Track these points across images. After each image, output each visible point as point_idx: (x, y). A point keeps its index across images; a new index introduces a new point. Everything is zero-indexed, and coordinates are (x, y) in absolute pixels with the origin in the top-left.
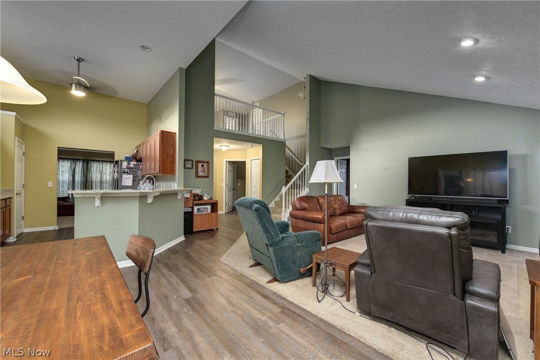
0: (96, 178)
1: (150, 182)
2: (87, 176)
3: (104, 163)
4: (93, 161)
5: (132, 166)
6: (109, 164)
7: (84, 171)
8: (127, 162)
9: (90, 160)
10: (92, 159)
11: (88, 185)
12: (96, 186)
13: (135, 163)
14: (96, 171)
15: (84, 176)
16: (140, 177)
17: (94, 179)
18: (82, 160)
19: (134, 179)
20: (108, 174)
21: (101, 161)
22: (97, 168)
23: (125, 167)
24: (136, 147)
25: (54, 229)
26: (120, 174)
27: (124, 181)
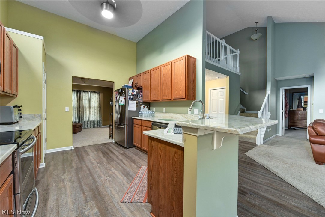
0: (86, 104)
1: (147, 107)
2: (80, 103)
3: (91, 93)
4: (84, 91)
5: (135, 93)
6: (94, 94)
7: (78, 99)
8: (132, 90)
9: (82, 91)
10: (83, 90)
11: (80, 109)
12: (86, 110)
13: (137, 91)
14: (86, 99)
15: (78, 103)
16: (141, 103)
17: (85, 105)
18: (76, 90)
19: (137, 105)
20: (94, 102)
21: (90, 91)
22: (86, 97)
23: (131, 94)
24: (129, 78)
25: (71, 149)
26: (127, 100)
27: (130, 106)
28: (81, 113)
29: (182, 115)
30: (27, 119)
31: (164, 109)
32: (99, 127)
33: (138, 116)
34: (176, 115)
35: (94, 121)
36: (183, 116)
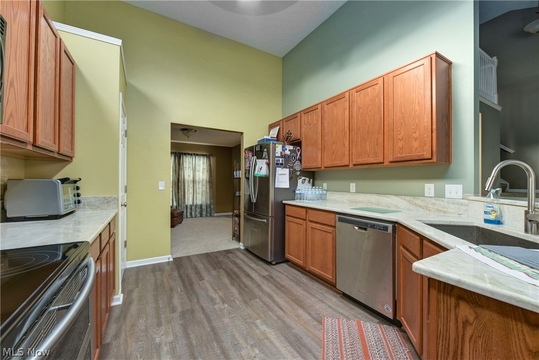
0: (189, 176)
1: (309, 181)
2: (179, 174)
3: (197, 156)
4: (185, 154)
5: (288, 152)
6: (202, 158)
7: (175, 167)
8: (281, 146)
9: (182, 153)
10: (184, 152)
11: (180, 185)
12: (188, 186)
13: (291, 147)
14: (189, 167)
15: (176, 174)
16: (298, 173)
17: (186, 177)
18: (175, 153)
19: (291, 176)
20: (201, 172)
21: (194, 154)
22: (189, 163)
23: (279, 155)
24: (269, 125)
25: (168, 260)
26: (273, 166)
27: (278, 179)
28: (180, 191)
29: (408, 198)
30: (91, 206)
31: (351, 184)
32: (209, 215)
33: (294, 199)
34: (387, 199)
35: (201, 206)
36: (409, 201)
